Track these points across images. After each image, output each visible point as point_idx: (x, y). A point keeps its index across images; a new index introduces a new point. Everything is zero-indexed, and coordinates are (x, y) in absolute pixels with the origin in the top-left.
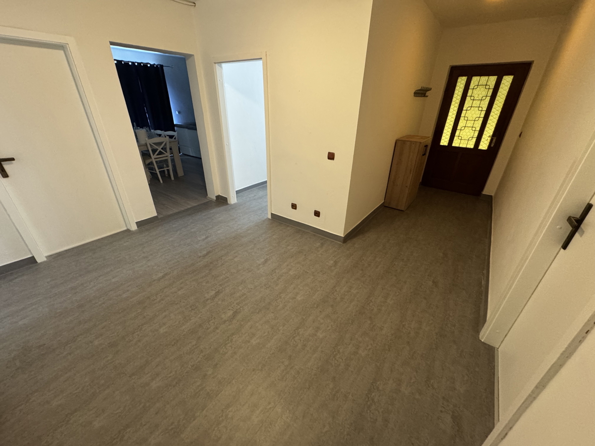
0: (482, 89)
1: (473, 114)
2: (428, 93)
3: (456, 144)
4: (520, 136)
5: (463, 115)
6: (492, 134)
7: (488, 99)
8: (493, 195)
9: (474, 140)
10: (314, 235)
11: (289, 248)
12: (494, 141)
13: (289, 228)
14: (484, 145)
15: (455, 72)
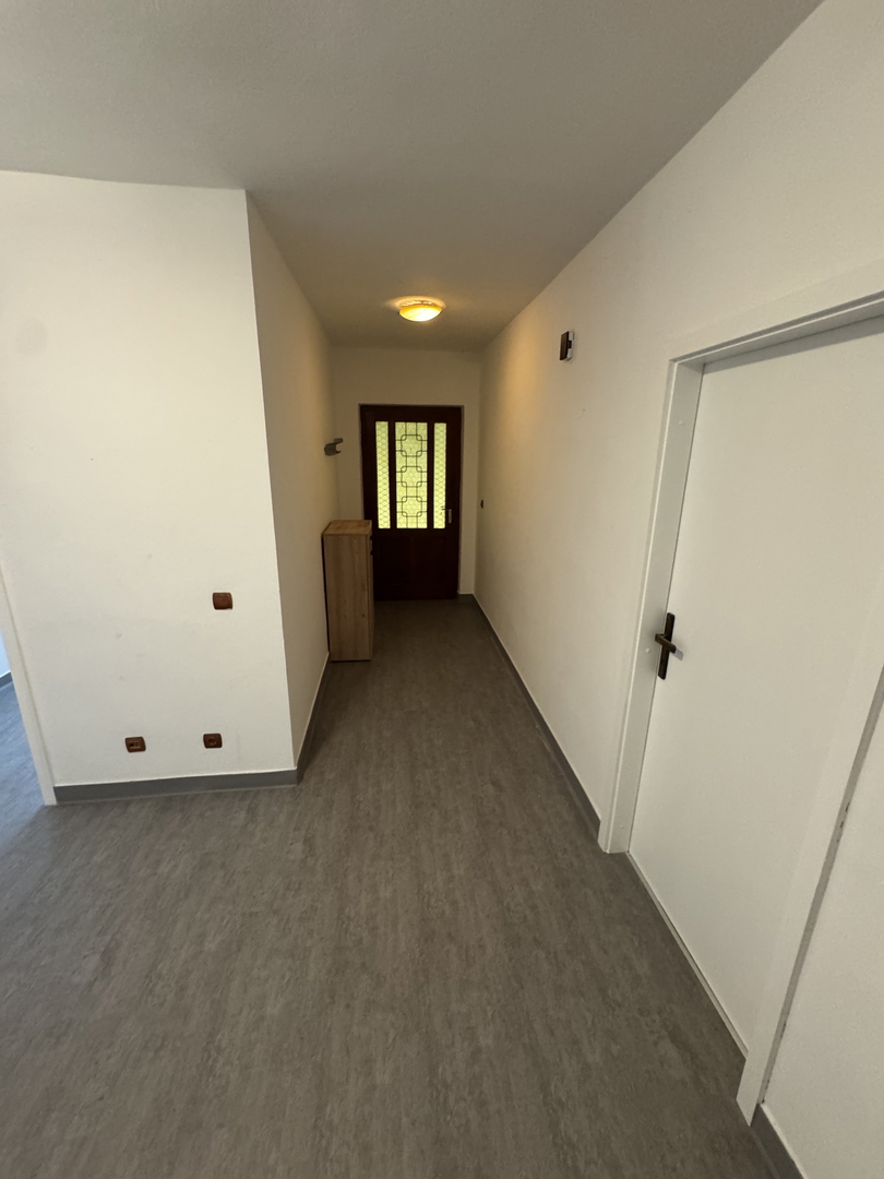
0: (413, 439)
1: (412, 477)
2: (338, 447)
3: (401, 524)
4: (482, 505)
5: (398, 479)
6: (444, 504)
7: (425, 455)
8: (473, 592)
9: (425, 515)
10: (218, 795)
11: (164, 869)
12: (450, 513)
13: (133, 809)
14: (440, 522)
15: (370, 415)
